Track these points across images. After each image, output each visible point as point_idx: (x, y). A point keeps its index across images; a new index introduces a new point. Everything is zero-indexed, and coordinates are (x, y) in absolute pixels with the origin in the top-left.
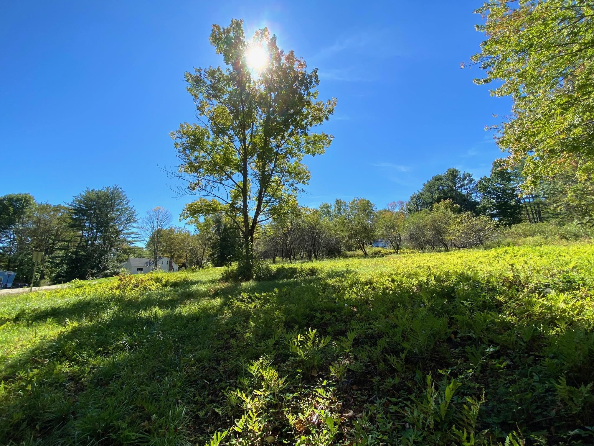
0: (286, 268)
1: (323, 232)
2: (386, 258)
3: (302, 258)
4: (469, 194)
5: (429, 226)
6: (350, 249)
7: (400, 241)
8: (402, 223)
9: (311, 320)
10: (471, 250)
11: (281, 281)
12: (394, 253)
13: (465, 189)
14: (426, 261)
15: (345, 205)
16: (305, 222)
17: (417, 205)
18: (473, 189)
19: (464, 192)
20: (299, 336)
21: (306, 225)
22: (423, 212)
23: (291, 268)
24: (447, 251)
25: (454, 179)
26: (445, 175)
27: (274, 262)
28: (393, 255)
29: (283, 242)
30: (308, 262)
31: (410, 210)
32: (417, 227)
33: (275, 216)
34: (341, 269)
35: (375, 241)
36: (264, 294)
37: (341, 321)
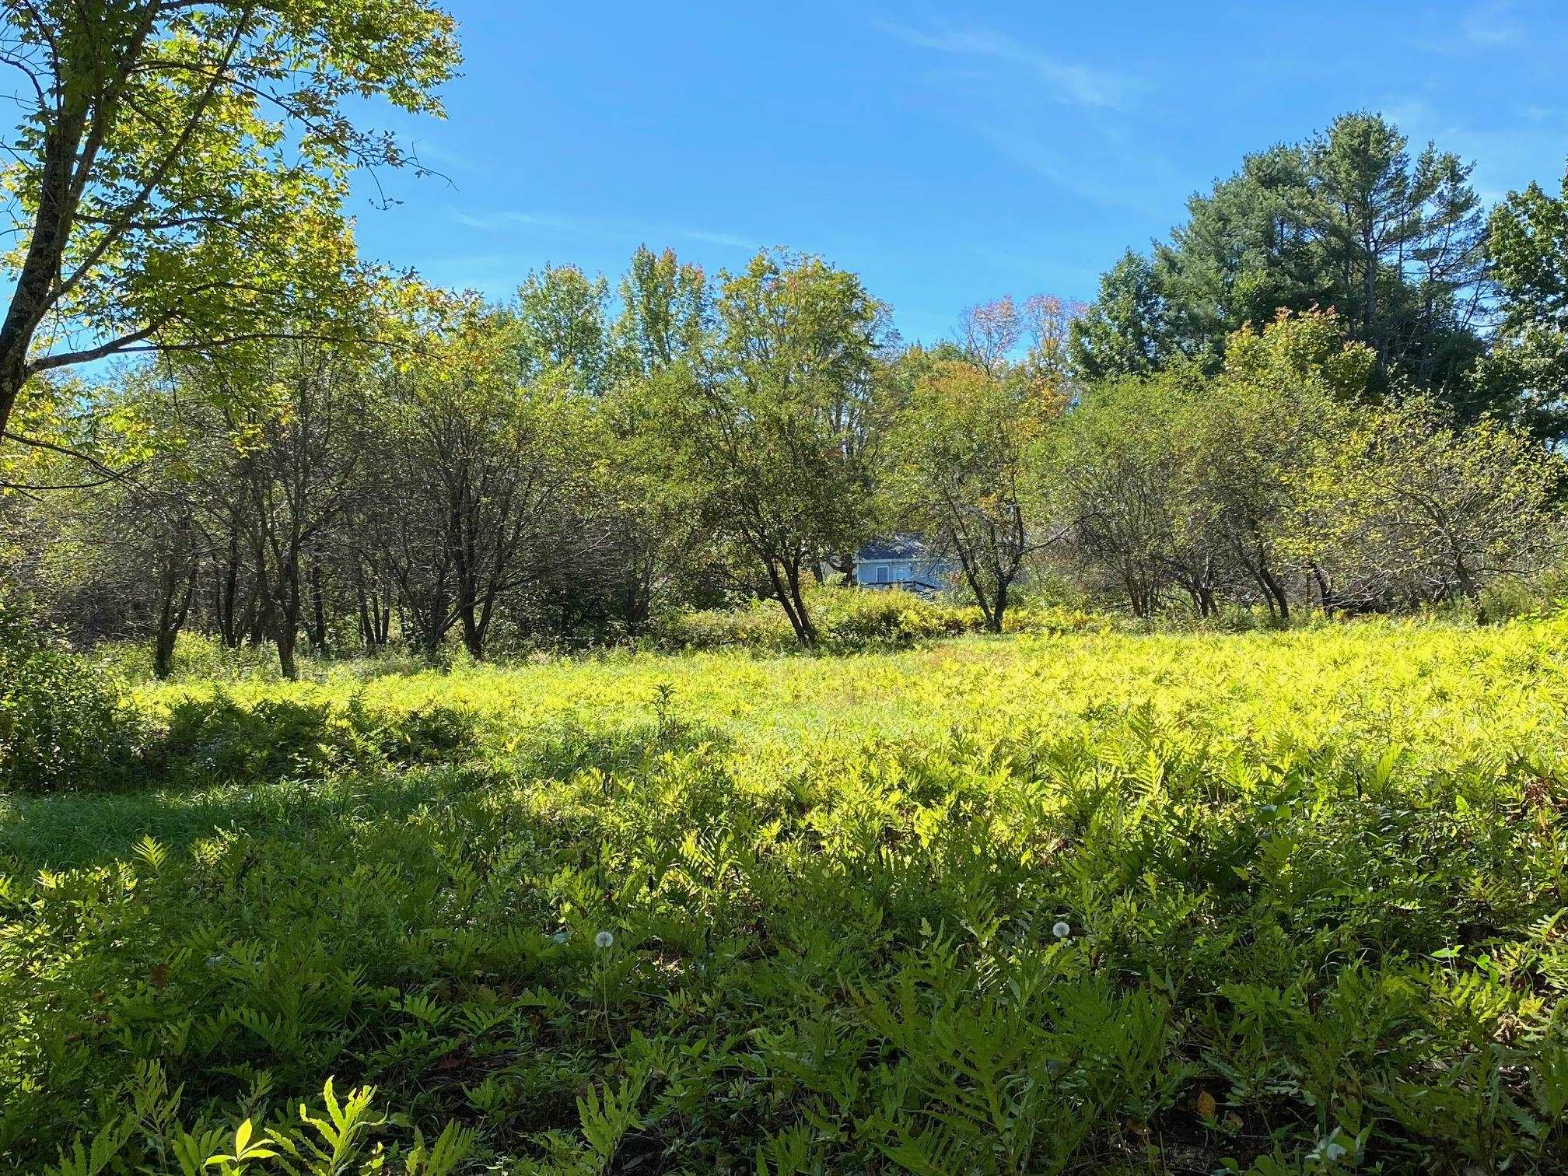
0: (248, 709)
1: (536, 473)
2: (927, 656)
3: (376, 642)
4: (1438, 288)
5: (1191, 466)
6: (708, 597)
7: (1017, 552)
8: (1038, 444)
9: (374, 1038)
10: (1409, 624)
11: (197, 798)
12: (976, 625)
13: (1419, 255)
14: (1146, 682)
15: (697, 294)
16: (408, 394)
17: (1139, 334)
18: (1465, 258)
19: (1415, 273)
20: (245, 1131)
21: (411, 411)
22: (1168, 378)
23: (284, 709)
24: (1279, 622)
25: (1366, 186)
26: (1320, 155)
27: (164, 667)
28: (969, 642)
29: (237, 524)
30: (410, 672)
31: (1087, 360)
32: (1128, 469)
33: (176, 334)
34: (628, 724)
35: (874, 549)
36: (49, 881)
37: (573, 1037)
